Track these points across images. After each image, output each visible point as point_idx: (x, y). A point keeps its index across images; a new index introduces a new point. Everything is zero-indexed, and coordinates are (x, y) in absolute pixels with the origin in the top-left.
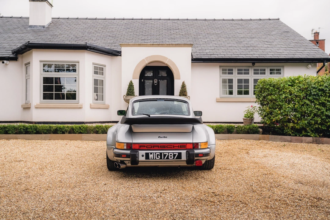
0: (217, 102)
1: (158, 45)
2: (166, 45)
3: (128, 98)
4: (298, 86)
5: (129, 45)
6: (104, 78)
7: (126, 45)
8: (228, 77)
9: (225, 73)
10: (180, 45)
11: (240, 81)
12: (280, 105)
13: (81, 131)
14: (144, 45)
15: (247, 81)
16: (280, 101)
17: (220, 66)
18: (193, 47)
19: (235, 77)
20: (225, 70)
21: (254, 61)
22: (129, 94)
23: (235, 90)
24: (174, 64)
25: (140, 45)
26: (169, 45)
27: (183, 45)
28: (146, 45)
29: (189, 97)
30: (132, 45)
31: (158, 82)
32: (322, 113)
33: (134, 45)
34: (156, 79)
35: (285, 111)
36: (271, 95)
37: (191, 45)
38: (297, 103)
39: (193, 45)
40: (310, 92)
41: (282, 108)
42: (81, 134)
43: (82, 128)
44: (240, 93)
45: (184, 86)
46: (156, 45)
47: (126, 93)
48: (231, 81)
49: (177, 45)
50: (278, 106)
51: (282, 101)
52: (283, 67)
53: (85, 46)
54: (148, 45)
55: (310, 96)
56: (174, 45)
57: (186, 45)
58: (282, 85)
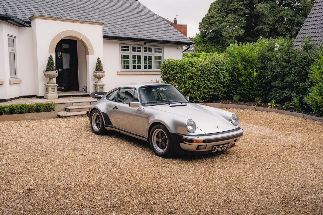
0: (118, 75)
1: (73, 21)
2: (81, 22)
3: (50, 74)
4: (196, 67)
5: (44, 18)
6: (15, 50)
7: (41, 17)
8: (126, 53)
9: (124, 50)
10: (93, 23)
11: (134, 57)
12: (185, 81)
13: (22, 111)
14: (59, 19)
15: (139, 57)
16: (185, 78)
17: (120, 44)
18: (104, 25)
19: (131, 53)
20: (123, 47)
21: (145, 41)
22: (51, 69)
23: (131, 65)
24: (88, 40)
25: (55, 19)
26: (83, 22)
27: (95, 23)
28: (61, 19)
29: (104, 72)
30: (47, 18)
31: (62, 55)
32: (208, 86)
33: (48, 18)
34: (59, 52)
35: (188, 85)
36: (178, 73)
37: (102, 23)
38: (195, 80)
39: (103, 23)
40: (204, 71)
41: (186, 83)
42: (24, 114)
43: (23, 107)
44: (134, 67)
45: (99, 62)
46: (71, 21)
47: (46, 68)
48: (128, 57)
49: (90, 23)
50: (183, 81)
51: (186, 78)
52: (163, 47)
53: (5, 16)
54: (63, 20)
55: (203, 75)
56: (88, 22)
57: (98, 24)
58: (186, 66)
